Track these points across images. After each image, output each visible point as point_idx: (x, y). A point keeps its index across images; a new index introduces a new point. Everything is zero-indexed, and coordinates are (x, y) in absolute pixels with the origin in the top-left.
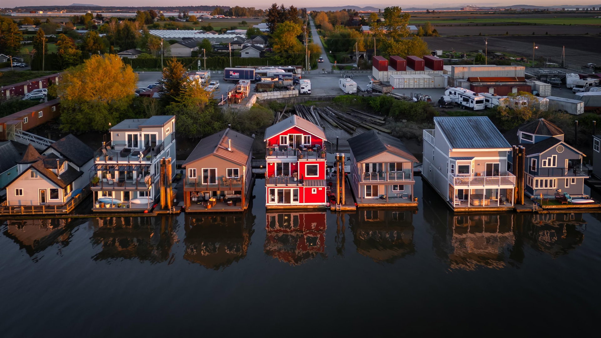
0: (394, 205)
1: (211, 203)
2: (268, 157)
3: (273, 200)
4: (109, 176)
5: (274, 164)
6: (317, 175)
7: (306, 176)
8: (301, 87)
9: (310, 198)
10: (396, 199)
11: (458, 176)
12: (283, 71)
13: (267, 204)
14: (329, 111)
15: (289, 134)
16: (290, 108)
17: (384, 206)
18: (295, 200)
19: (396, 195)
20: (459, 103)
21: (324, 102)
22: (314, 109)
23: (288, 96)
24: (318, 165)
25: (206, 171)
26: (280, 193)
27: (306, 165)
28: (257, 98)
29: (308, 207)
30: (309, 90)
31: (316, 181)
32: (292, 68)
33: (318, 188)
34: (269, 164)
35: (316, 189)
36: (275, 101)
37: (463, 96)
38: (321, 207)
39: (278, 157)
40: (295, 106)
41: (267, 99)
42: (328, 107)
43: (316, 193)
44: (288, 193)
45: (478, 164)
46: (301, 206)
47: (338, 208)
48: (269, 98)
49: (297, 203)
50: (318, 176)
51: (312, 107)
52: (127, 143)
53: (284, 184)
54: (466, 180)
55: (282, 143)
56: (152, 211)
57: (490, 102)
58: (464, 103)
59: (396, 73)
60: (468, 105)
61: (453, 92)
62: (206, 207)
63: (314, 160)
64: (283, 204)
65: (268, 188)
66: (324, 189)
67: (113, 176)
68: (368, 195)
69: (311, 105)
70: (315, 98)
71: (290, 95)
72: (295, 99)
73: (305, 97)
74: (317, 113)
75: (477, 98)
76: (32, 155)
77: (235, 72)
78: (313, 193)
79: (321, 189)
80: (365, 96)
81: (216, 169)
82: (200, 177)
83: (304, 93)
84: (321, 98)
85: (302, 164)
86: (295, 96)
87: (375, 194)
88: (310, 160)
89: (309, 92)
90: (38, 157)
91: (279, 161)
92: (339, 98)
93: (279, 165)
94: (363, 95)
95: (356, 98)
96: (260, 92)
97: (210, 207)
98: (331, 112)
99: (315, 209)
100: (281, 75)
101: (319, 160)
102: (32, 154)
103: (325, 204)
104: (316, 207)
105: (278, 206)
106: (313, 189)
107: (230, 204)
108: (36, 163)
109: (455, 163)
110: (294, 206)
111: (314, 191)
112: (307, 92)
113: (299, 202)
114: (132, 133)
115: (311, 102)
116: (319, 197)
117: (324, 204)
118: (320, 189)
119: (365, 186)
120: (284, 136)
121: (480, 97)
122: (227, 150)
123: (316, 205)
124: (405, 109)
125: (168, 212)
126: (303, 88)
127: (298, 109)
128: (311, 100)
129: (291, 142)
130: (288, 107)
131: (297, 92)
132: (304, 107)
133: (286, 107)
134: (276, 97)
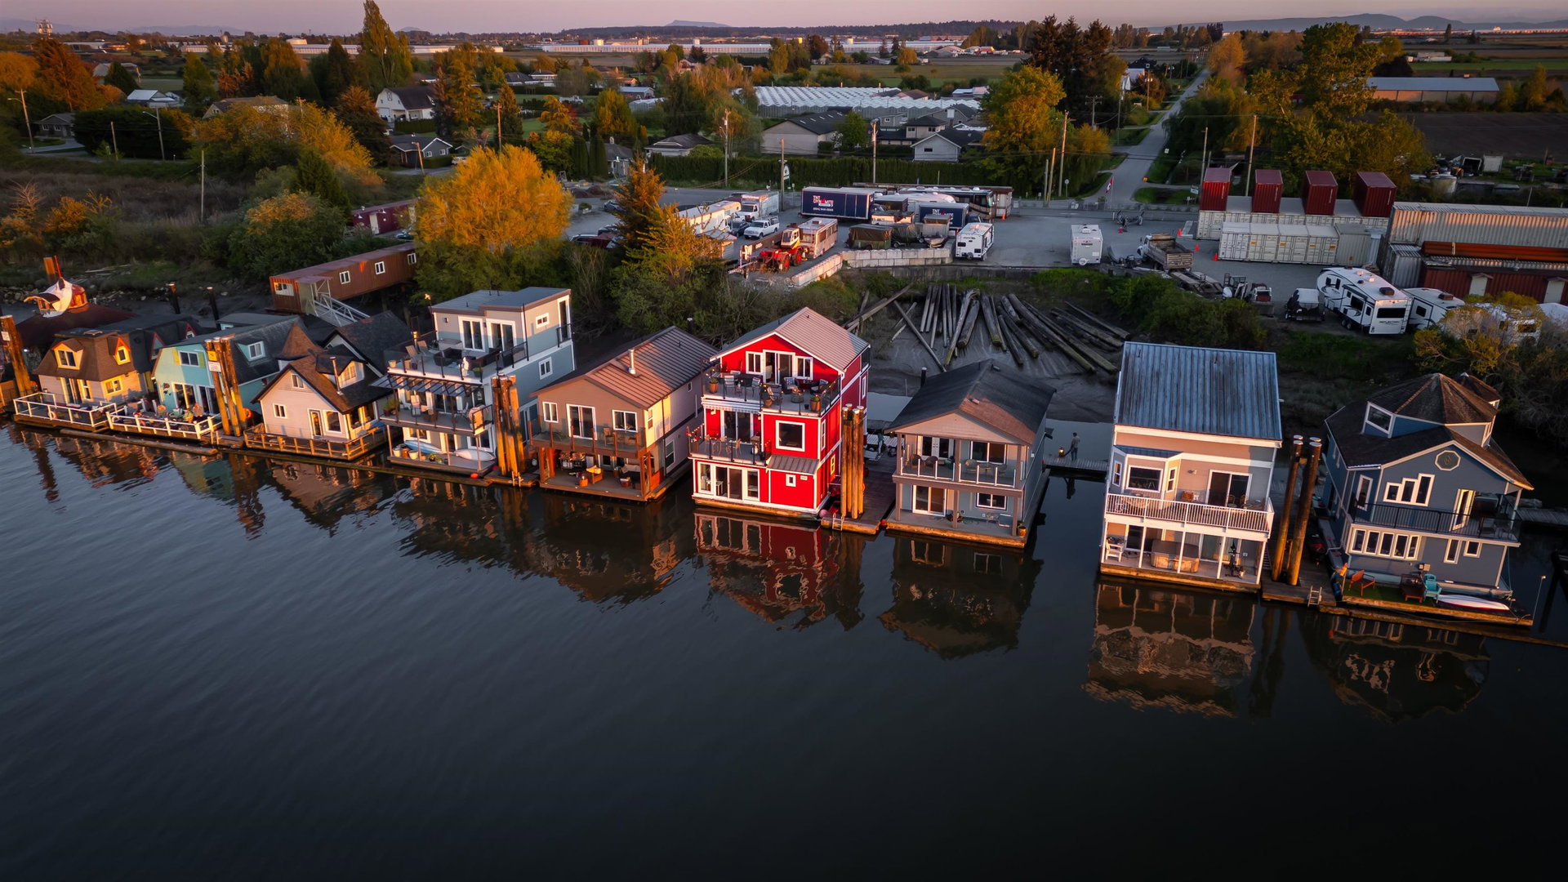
0: (968, 537)
1: (590, 477)
2: (706, 396)
3: (708, 488)
4: (415, 399)
5: (718, 412)
6: (801, 447)
7: (778, 446)
8: (958, 241)
9: (782, 494)
10: (981, 524)
11: (1127, 492)
12: (950, 200)
13: (695, 495)
14: (1008, 305)
15: (765, 351)
16: (918, 292)
17: (946, 534)
18: (753, 494)
19: (984, 515)
20: (1342, 311)
21: (1007, 283)
22: (977, 297)
23: (922, 263)
24: (803, 425)
25: (574, 410)
26: (721, 473)
27: (778, 422)
28: (845, 263)
29: (779, 513)
30: (977, 251)
31: (797, 459)
32: (982, 191)
33: (798, 476)
34: (709, 411)
35: (794, 477)
36: (887, 272)
37: (1353, 294)
38: (805, 516)
39: (727, 398)
40: (930, 288)
41: (868, 266)
42: (1013, 296)
43: (794, 485)
44: (737, 477)
45: (1188, 468)
46: (763, 507)
47: (835, 524)
48: (874, 264)
49: (756, 502)
50: (803, 450)
51: (972, 292)
52: (463, 338)
53: (726, 457)
54: (1139, 505)
55: (751, 369)
56: (481, 477)
57: (1427, 316)
58: (1352, 313)
59: (1248, 217)
60: (1357, 319)
61: (1334, 282)
62: (578, 483)
63: (794, 414)
64: (727, 500)
65: (696, 461)
66: (810, 478)
67: (423, 402)
68: (922, 505)
69: (969, 289)
70: (989, 271)
71: (926, 259)
72: (936, 271)
73: (962, 268)
74: (974, 311)
75: (1382, 303)
76: (298, 345)
77: (824, 197)
78: (788, 484)
79: (806, 478)
80: (1114, 273)
81: (593, 408)
82: (565, 421)
83: (965, 257)
84: (1004, 272)
85: (770, 420)
86: (939, 262)
87: (937, 507)
88: (786, 413)
89: (976, 255)
90: (310, 351)
91: (729, 407)
92: (1047, 275)
93: (729, 415)
94: (1110, 272)
95: (1088, 278)
96: (857, 248)
97: (585, 482)
98: (1011, 308)
99: (791, 519)
100: (936, 208)
101: (804, 415)
102: (297, 343)
103: (815, 510)
104: (795, 515)
105: (716, 501)
106: (788, 477)
107: (625, 483)
108: (301, 360)
109: (1122, 459)
110: (749, 505)
111: (791, 480)
112: (971, 254)
113: (759, 499)
114: (471, 319)
115: (976, 279)
116: (801, 494)
117: (810, 510)
118: (802, 478)
119: (915, 487)
120: (755, 353)
121: (1400, 299)
122: (626, 371)
123: (794, 512)
124: (1178, 317)
125: (510, 482)
126: (963, 245)
127: (934, 296)
128: (978, 275)
129: (770, 367)
130: (914, 287)
131: (945, 253)
132: (952, 291)
133: (908, 287)
134: (891, 264)
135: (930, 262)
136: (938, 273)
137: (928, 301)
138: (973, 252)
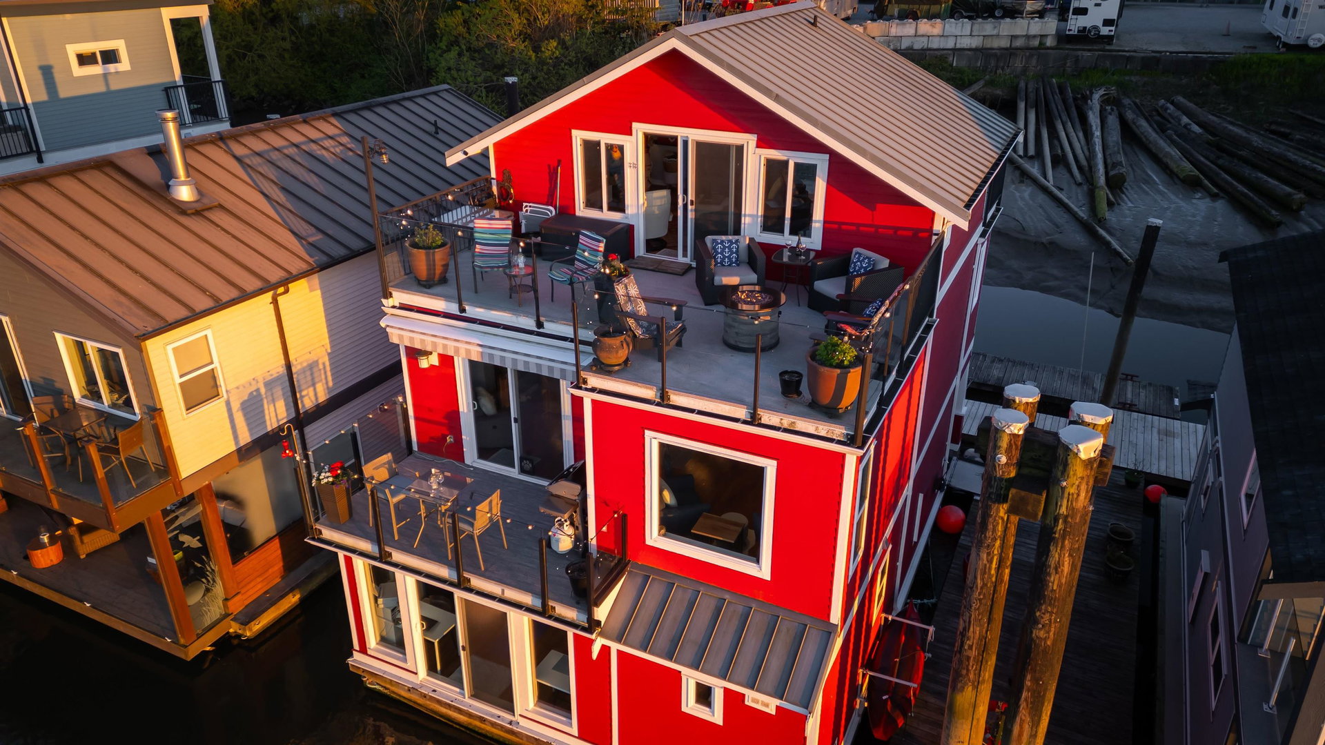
2: (399, 297)
5: (447, 361)
7: (654, 536)
13: (359, 659)
14: (1179, 113)
15: (641, 129)
16: (999, 92)
21: (1165, 78)
22: (1106, 101)
23: (1005, 43)
24: (770, 467)
27: (653, 441)
30: (1107, 22)
31: (733, 608)
33: (734, 694)
34: (414, 353)
39: (472, 311)
40: (1022, 84)
42: (1180, 99)
43: (716, 715)
50: (764, 570)
51: (1102, 92)
53: (448, 559)
55: (594, 202)
64: (463, 701)
69: (1100, 86)
70: (1129, 59)
71: (1013, 37)
72: (1031, 56)
73: (1079, 53)
74: (1113, 120)
78: (690, 705)
79: (769, 701)
81: (7, 321)
83: (1085, 37)
84: (1157, 60)
86: (1036, 43)
88: (688, 407)
89: (1105, 31)
91: (482, 346)
93: (485, 376)
96: (891, 18)
97: (47, 556)
98: (1185, 120)
105: (426, 694)
106: (691, 679)
112: (1095, 27)
115: (1105, 72)
118: (752, 703)
120: (605, 138)
127: (1032, 96)
128: (1108, 63)
129: (662, 195)
130: (991, 83)
131: (1050, 25)
132: (1062, 90)
133: (981, 83)
134: (950, 44)
135: (1019, 43)
136: (1034, 62)
137: (1022, 105)
138: (1100, 24)
